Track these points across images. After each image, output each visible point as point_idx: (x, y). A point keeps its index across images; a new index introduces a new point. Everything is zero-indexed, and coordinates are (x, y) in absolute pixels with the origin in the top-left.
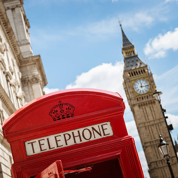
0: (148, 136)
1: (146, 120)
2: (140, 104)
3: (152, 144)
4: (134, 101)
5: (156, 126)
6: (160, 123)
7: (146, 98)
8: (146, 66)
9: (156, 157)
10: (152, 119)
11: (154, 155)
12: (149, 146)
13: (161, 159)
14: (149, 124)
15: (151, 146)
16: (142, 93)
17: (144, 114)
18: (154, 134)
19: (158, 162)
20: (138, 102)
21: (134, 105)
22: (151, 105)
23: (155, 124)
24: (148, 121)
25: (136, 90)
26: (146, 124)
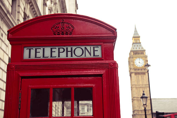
0: (137, 93)
1: (137, 83)
2: (136, 73)
3: (138, 99)
4: (133, 70)
5: (143, 89)
6: (146, 87)
7: (141, 70)
8: (145, 51)
9: (139, 107)
10: (141, 84)
11: (138, 106)
12: (136, 100)
13: (141, 109)
14: (138, 86)
15: (137, 100)
16: (138, 66)
17: (137, 79)
18: (141, 93)
19: (139, 111)
20: (135, 72)
21: (132, 73)
22: (142, 75)
23: (143, 87)
24: (138, 84)
25: (135, 64)
26: (137, 86)
